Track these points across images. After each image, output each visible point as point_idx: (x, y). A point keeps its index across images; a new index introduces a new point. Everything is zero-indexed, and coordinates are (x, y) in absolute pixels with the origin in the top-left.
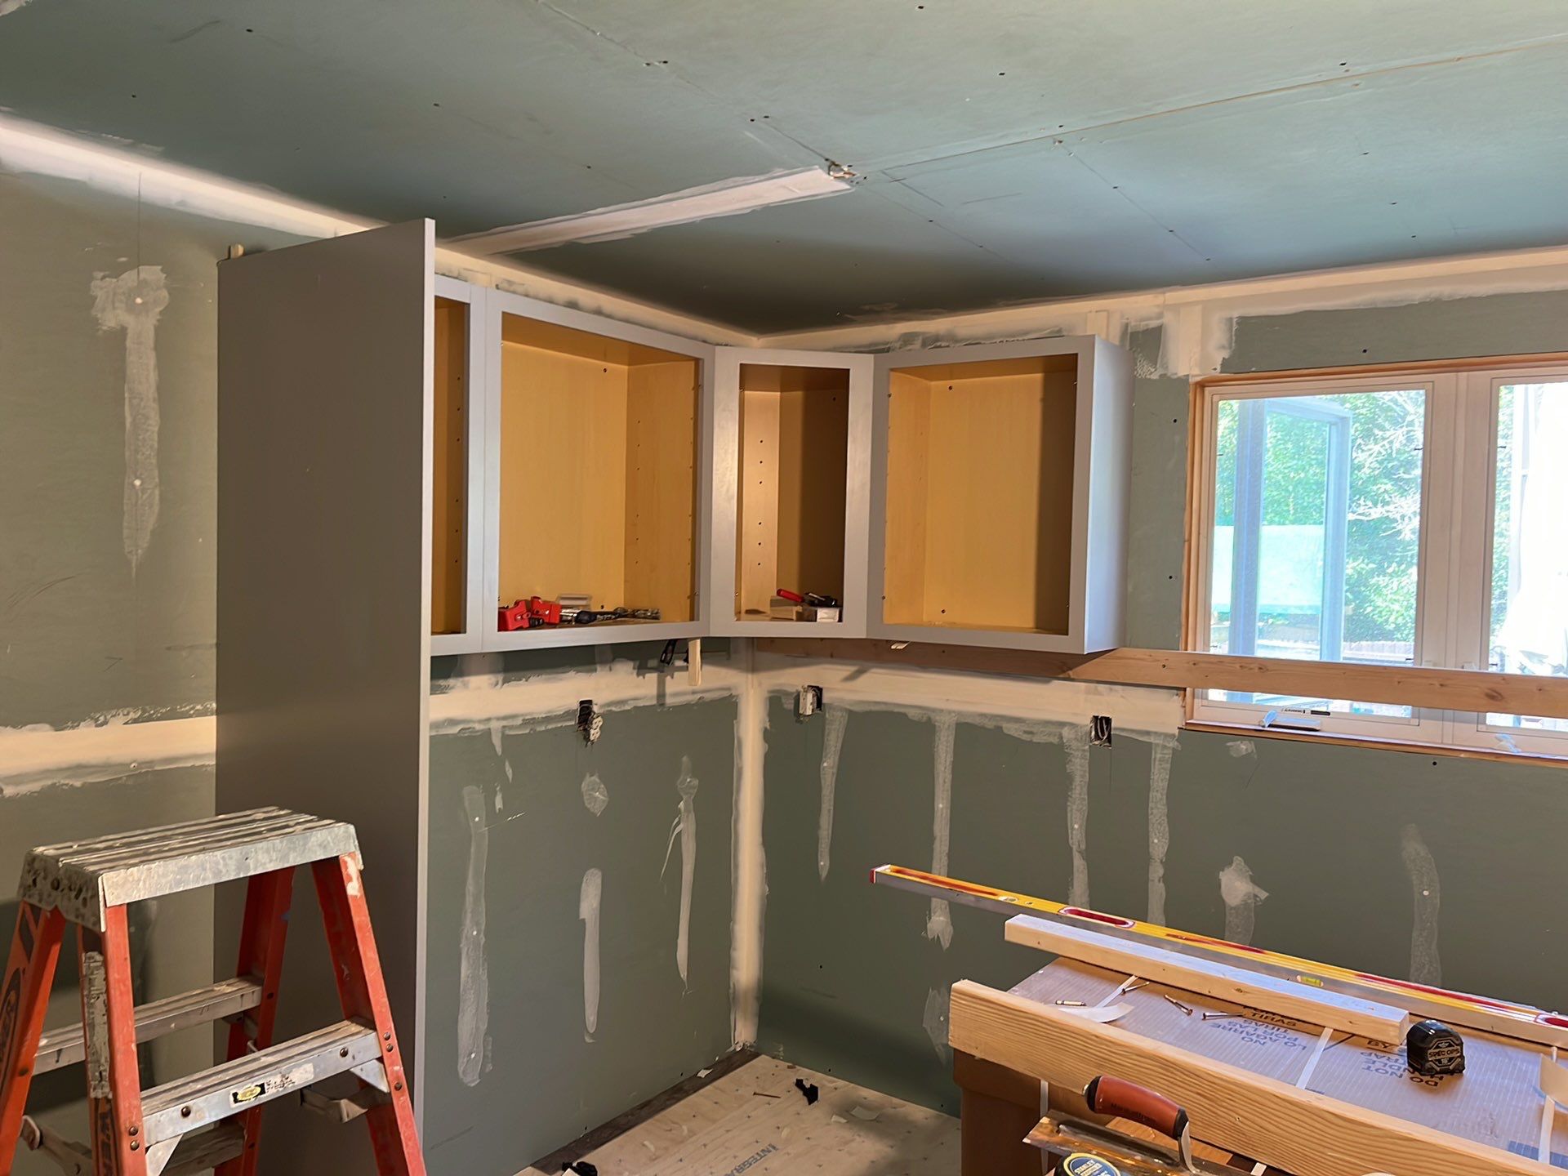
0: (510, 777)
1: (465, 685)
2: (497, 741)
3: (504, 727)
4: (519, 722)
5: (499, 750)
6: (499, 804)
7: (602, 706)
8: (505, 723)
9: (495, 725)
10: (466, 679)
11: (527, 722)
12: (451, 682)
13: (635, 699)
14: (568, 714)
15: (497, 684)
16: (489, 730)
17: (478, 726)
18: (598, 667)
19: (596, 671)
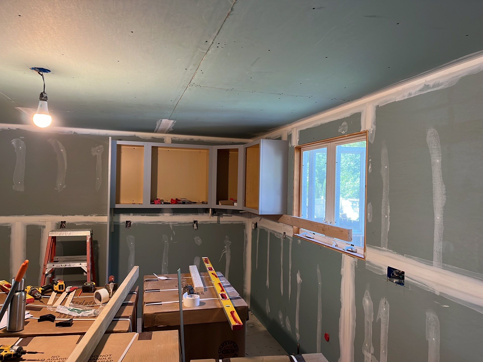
0: (175, 234)
2: (171, 226)
3: (173, 224)
4: (177, 223)
5: (171, 228)
7: (200, 222)
11: (179, 224)
14: (190, 223)
15: (171, 215)
16: (169, 224)
17: (166, 223)
18: (199, 214)
19: (198, 214)
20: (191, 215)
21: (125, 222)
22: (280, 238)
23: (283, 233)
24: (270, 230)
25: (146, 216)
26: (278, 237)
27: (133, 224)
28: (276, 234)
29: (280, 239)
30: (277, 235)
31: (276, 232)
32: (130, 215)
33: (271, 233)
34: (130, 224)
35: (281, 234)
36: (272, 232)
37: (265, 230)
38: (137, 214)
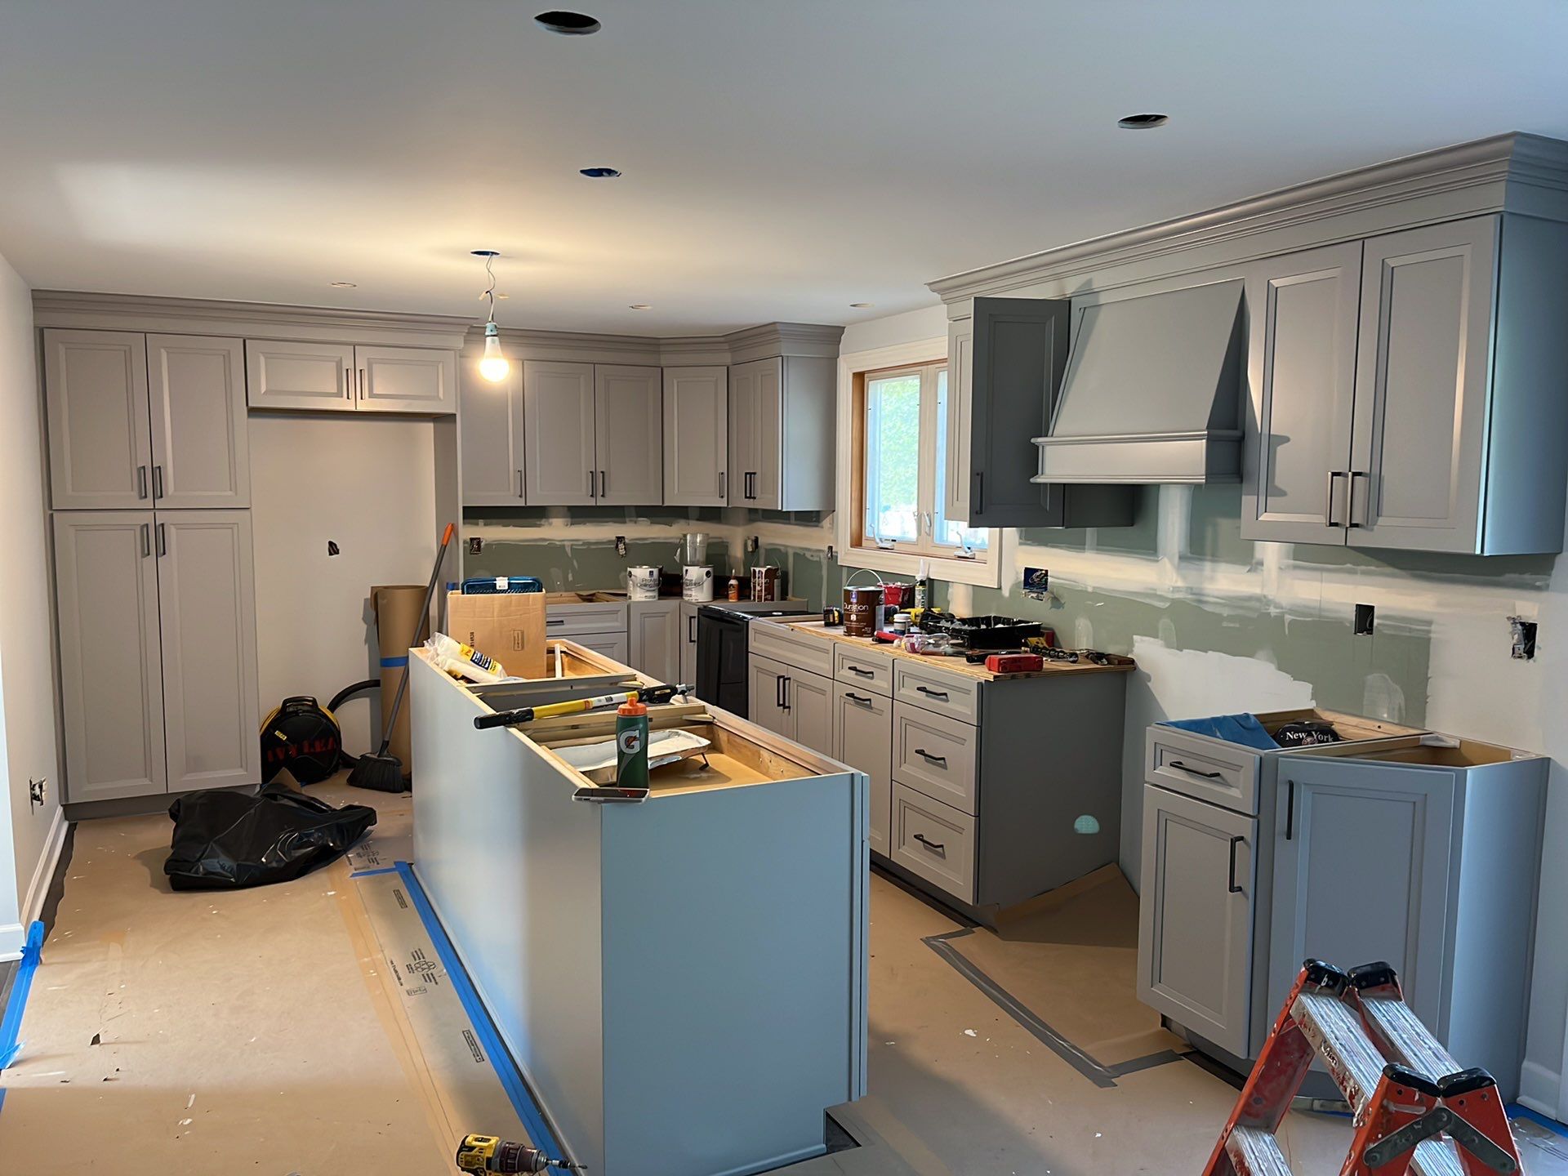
0: (576, 567)
1: (550, 524)
2: (568, 550)
3: (572, 545)
4: (581, 543)
5: (570, 555)
6: (570, 578)
7: (630, 540)
8: (571, 543)
9: (566, 543)
10: (551, 520)
11: (584, 544)
12: (543, 521)
13: (654, 538)
14: (610, 542)
15: (567, 525)
16: (564, 546)
17: (557, 543)
18: (627, 519)
19: (625, 522)
20: (610, 524)
21: (469, 540)
22: (818, 559)
23: (826, 549)
24: (792, 547)
25: (514, 526)
26: (815, 559)
27: (486, 545)
28: (808, 555)
29: (819, 563)
30: (812, 556)
31: (809, 550)
32: (477, 524)
33: (795, 554)
34: (479, 544)
35: (823, 551)
36: (798, 551)
37: (780, 550)
38: (494, 521)
